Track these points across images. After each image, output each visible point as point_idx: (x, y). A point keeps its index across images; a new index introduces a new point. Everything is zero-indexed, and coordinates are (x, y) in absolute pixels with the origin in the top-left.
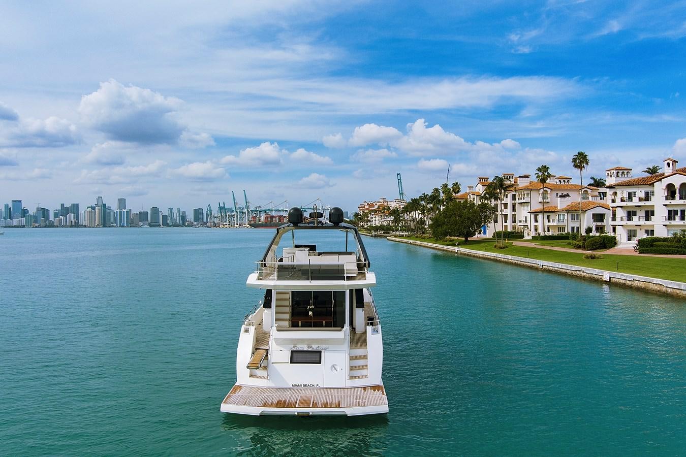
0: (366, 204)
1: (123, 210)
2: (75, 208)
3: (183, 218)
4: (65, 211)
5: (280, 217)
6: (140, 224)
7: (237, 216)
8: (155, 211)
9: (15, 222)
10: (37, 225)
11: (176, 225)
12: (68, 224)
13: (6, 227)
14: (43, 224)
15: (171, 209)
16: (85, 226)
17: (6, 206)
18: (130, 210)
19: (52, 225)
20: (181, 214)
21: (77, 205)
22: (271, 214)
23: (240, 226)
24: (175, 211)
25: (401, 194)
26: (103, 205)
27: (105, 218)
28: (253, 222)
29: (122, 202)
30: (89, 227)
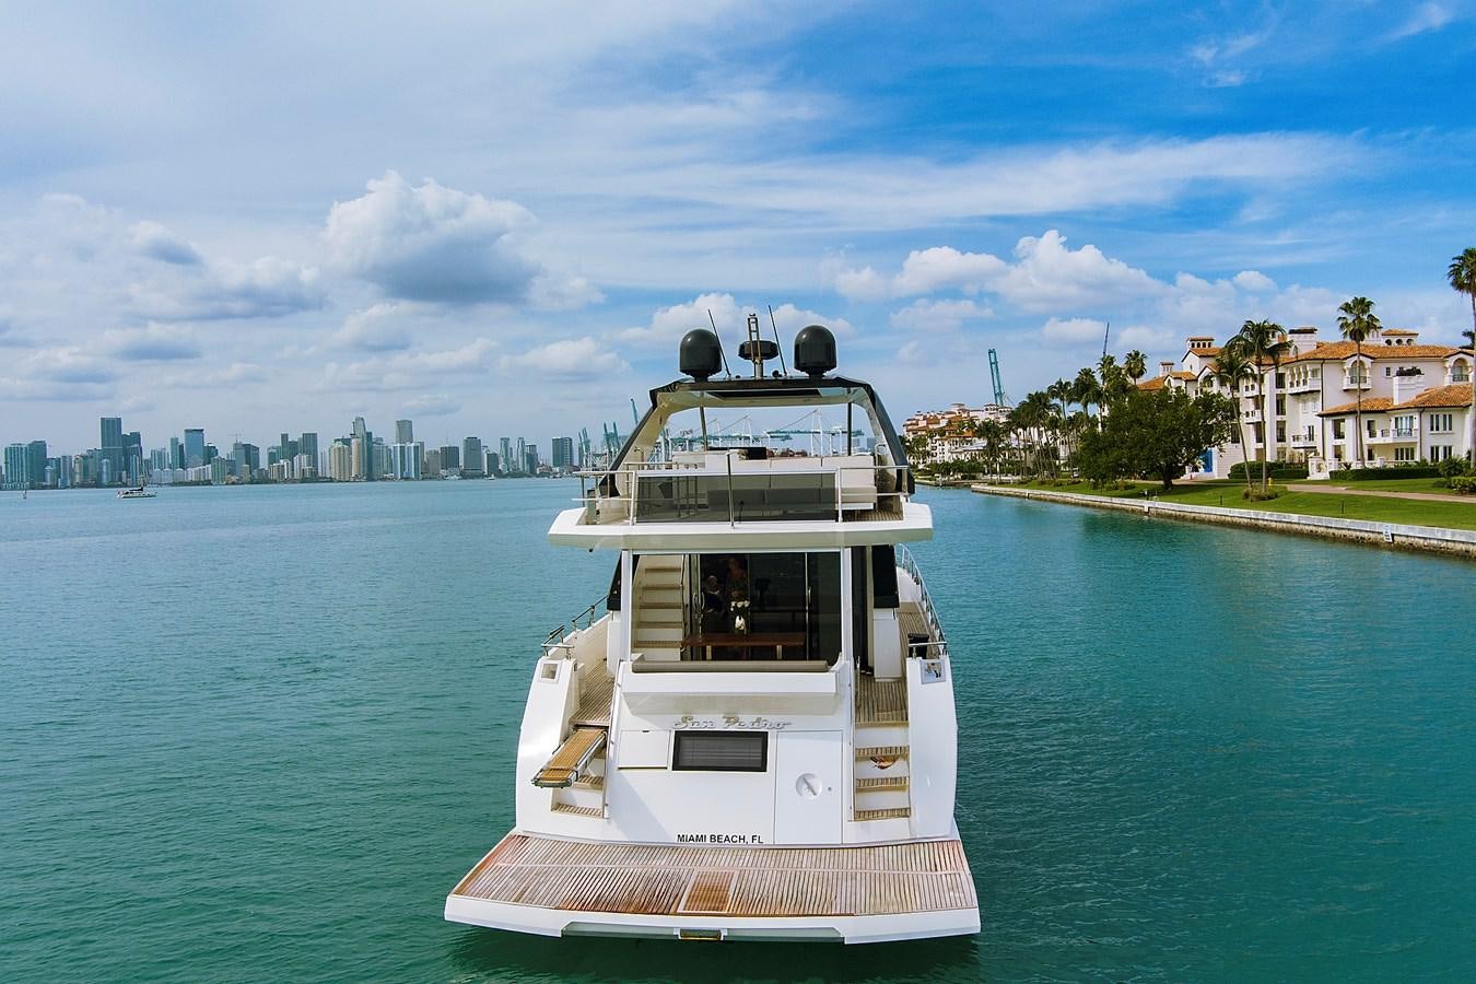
0: (921, 418)
1: (408, 444)
2: (310, 441)
3: (532, 459)
4: (289, 449)
6: (443, 472)
8: (473, 444)
9: (191, 474)
10: (234, 478)
11: (516, 474)
12: (297, 475)
13: (174, 484)
14: (247, 477)
15: (505, 441)
16: (331, 480)
17: (174, 441)
18: (422, 444)
19: (264, 479)
20: (527, 450)
21: (315, 435)
24: (513, 444)
25: (999, 395)
26: (365, 436)
27: (371, 462)
29: (404, 428)
30: (340, 481)
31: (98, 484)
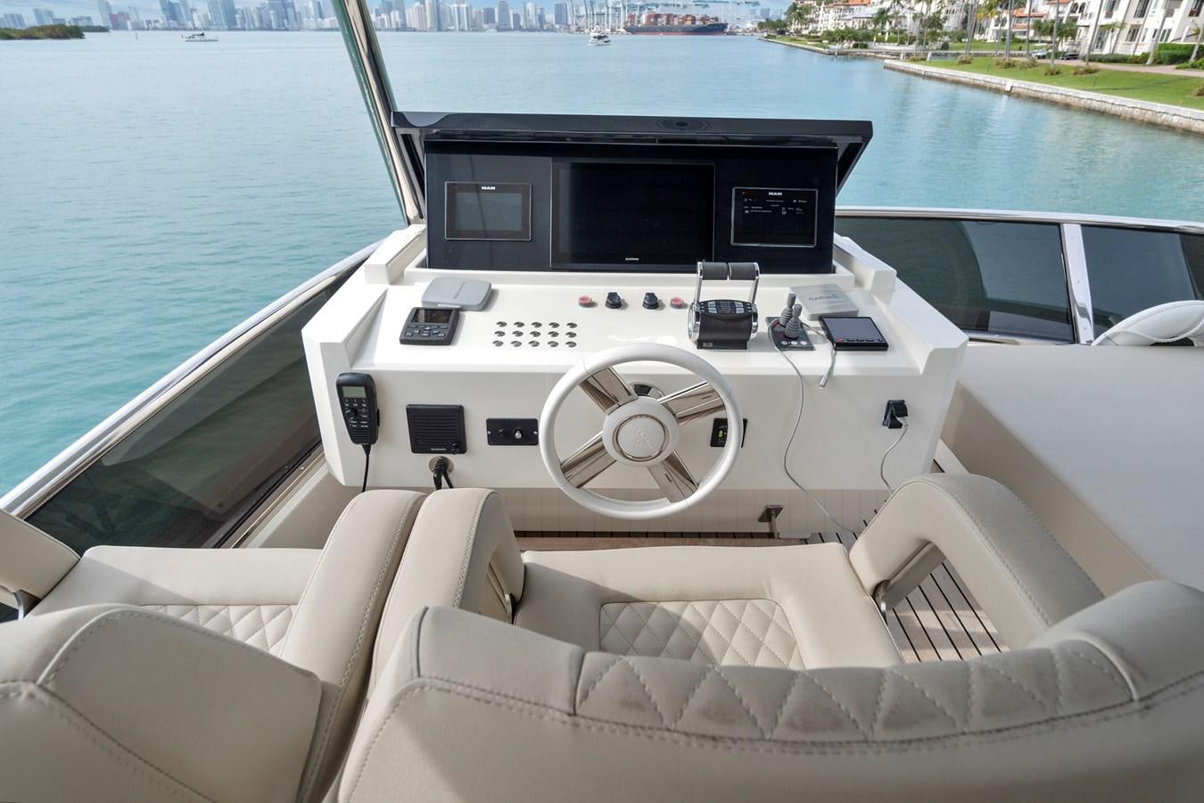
3: (541, 18)
5: (669, 16)
6: (485, 26)
7: (608, 15)
8: (504, 7)
11: (531, 30)
12: (394, 26)
13: (316, 30)
16: (415, 30)
20: (538, 12)
22: (657, 11)
23: (613, 30)
24: (529, 6)
27: (439, 17)
28: (629, 24)
30: (420, 31)
31: (270, 28)
